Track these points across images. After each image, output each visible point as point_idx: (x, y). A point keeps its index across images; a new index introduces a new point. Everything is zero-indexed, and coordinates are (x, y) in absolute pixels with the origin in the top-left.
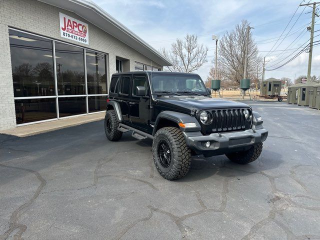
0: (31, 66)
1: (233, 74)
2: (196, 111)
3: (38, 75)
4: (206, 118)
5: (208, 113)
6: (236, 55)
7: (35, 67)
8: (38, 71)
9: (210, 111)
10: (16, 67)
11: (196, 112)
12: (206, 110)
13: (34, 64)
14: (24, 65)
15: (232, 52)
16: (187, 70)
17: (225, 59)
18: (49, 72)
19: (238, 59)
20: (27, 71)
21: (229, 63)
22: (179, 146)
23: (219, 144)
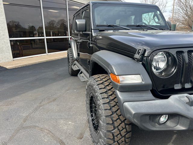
0: (55, 21)
1: (186, 21)
2: (145, 51)
3: (59, 27)
4: (162, 65)
5: (168, 55)
6: (190, 6)
7: (57, 22)
8: (59, 24)
9: (173, 52)
10: (48, 23)
11: (143, 54)
12: (165, 49)
13: (57, 20)
14: (51, 21)
15: (187, 4)
16: (150, 18)
17: (180, 9)
18: (65, 24)
19: (191, 9)
20: (53, 24)
21: (183, 12)
22: (110, 113)
23: (187, 122)
